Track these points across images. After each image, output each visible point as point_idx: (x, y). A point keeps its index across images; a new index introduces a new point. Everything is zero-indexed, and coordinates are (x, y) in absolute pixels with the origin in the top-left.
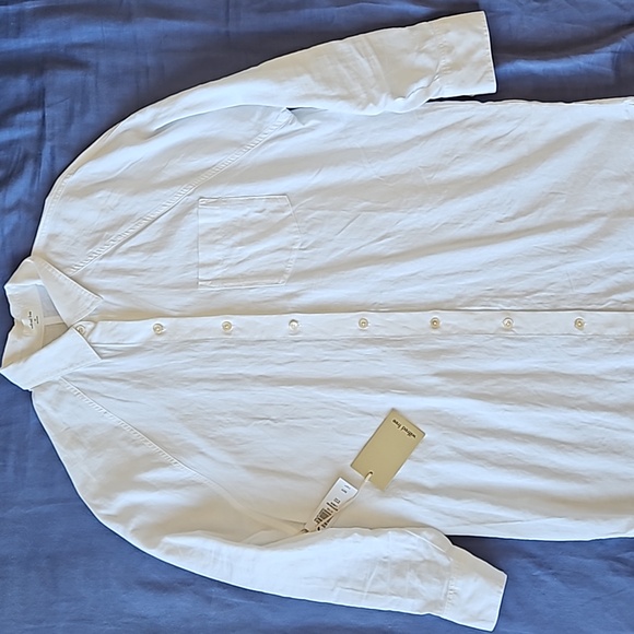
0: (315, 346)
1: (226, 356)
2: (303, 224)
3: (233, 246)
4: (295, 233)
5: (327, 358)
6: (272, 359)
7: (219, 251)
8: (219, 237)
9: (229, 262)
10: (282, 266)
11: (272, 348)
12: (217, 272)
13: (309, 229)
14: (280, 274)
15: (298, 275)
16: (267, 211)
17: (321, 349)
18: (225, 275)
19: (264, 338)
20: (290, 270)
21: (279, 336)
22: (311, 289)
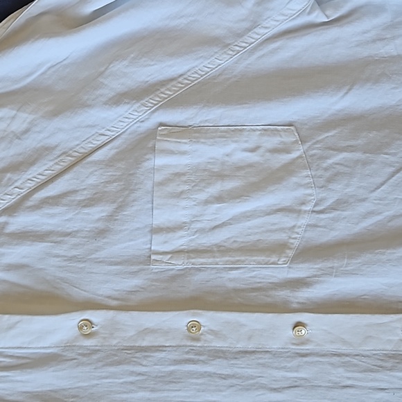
0: (332, 364)
1: (191, 375)
2: (320, 173)
3: (207, 202)
4: (307, 186)
5: (349, 382)
6: (263, 381)
7: (184, 208)
8: (186, 187)
9: (199, 225)
10: (282, 237)
11: (263, 365)
12: (180, 241)
13: (330, 180)
14: (279, 248)
15: (308, 253)
16: (261, 151)
17: (341, 370)
18: (193, 245)
19: (251, 346)
20: (296, 243)
21: (275, 345)
22: (330, 274)
